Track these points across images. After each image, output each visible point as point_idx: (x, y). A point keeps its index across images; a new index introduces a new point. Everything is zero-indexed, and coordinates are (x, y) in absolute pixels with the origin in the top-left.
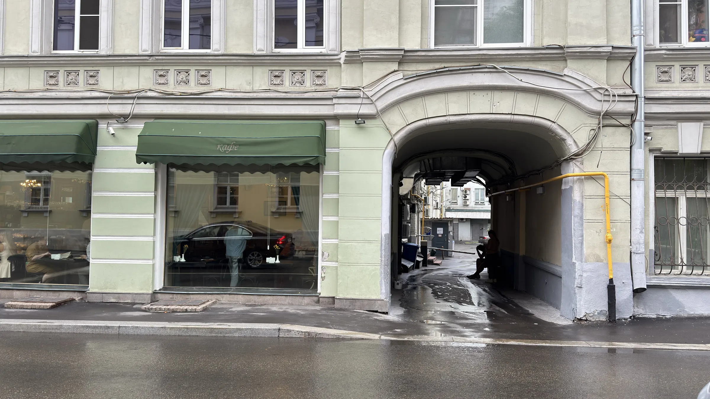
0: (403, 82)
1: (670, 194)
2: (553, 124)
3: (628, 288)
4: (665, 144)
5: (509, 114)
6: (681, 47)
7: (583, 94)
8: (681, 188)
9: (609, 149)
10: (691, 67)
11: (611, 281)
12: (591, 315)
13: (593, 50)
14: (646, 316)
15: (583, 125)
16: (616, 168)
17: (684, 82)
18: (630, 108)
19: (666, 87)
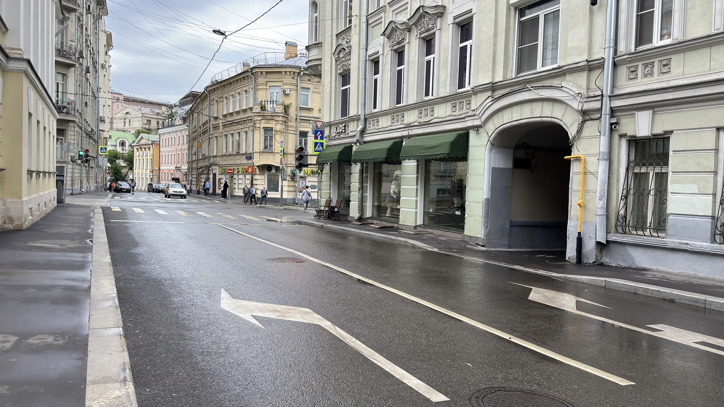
0: (491, 103)
1: (643, 170)
2: (561, 122)
3: (592, 241)
4: (629, 130)
5: (539, 117)
6: (653, 47)
7: (572, 99)
8: (651, 164)
9: (588, 137)
10: (651, 64)
11: (579, 233)
12: (572, 258)
13: (575, 66)
14: (610, 264)
15: (575, 121)
16: (591, 152)
17: (646, 77)
18: (597, 105)
19: (633, 84)
